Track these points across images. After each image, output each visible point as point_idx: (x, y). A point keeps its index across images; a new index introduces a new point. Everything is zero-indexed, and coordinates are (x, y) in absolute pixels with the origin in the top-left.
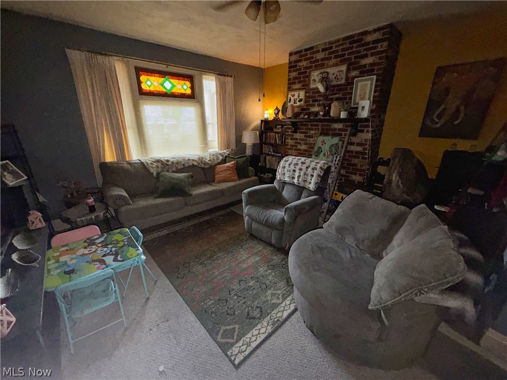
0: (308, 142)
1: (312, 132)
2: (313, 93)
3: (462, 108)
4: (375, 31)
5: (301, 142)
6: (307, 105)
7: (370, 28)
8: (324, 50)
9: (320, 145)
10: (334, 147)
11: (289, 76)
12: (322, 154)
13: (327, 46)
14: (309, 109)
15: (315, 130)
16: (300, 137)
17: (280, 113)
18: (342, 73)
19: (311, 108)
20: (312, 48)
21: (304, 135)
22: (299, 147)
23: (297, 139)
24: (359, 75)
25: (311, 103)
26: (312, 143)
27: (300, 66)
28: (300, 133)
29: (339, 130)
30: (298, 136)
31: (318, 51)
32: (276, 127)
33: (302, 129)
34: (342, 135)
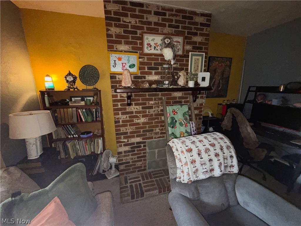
0: (147, 113)
1: (151, 102)
2: (148, 59)
3: (221, 81)
4: (203, 15)
5: (138, 115)
6: (141, 73)
7: (199, 11)
8: (156, 13)
9: (173, 115)
10: (186, 114)
11: (108, 30)
12: (177, 124)
13: (160, 10)
14: (145, 77)
15: (155, 100)
16: (136, 110)
17: (78, 81)
18: (179, 45)
19: (147, 76)
20: (141, 5)
21: (141, 106)
22: (136, 121)
23: (132, 113)
24: (192, 50)
25: (146, 70)
26: (153, 114)
27: (125, 22)
28: (136, 104)
29: (180, 98)
30: (133, 108)
31: (149, 12)
32: (71, 100)
33: (139, 100)
34: (182, 103)
